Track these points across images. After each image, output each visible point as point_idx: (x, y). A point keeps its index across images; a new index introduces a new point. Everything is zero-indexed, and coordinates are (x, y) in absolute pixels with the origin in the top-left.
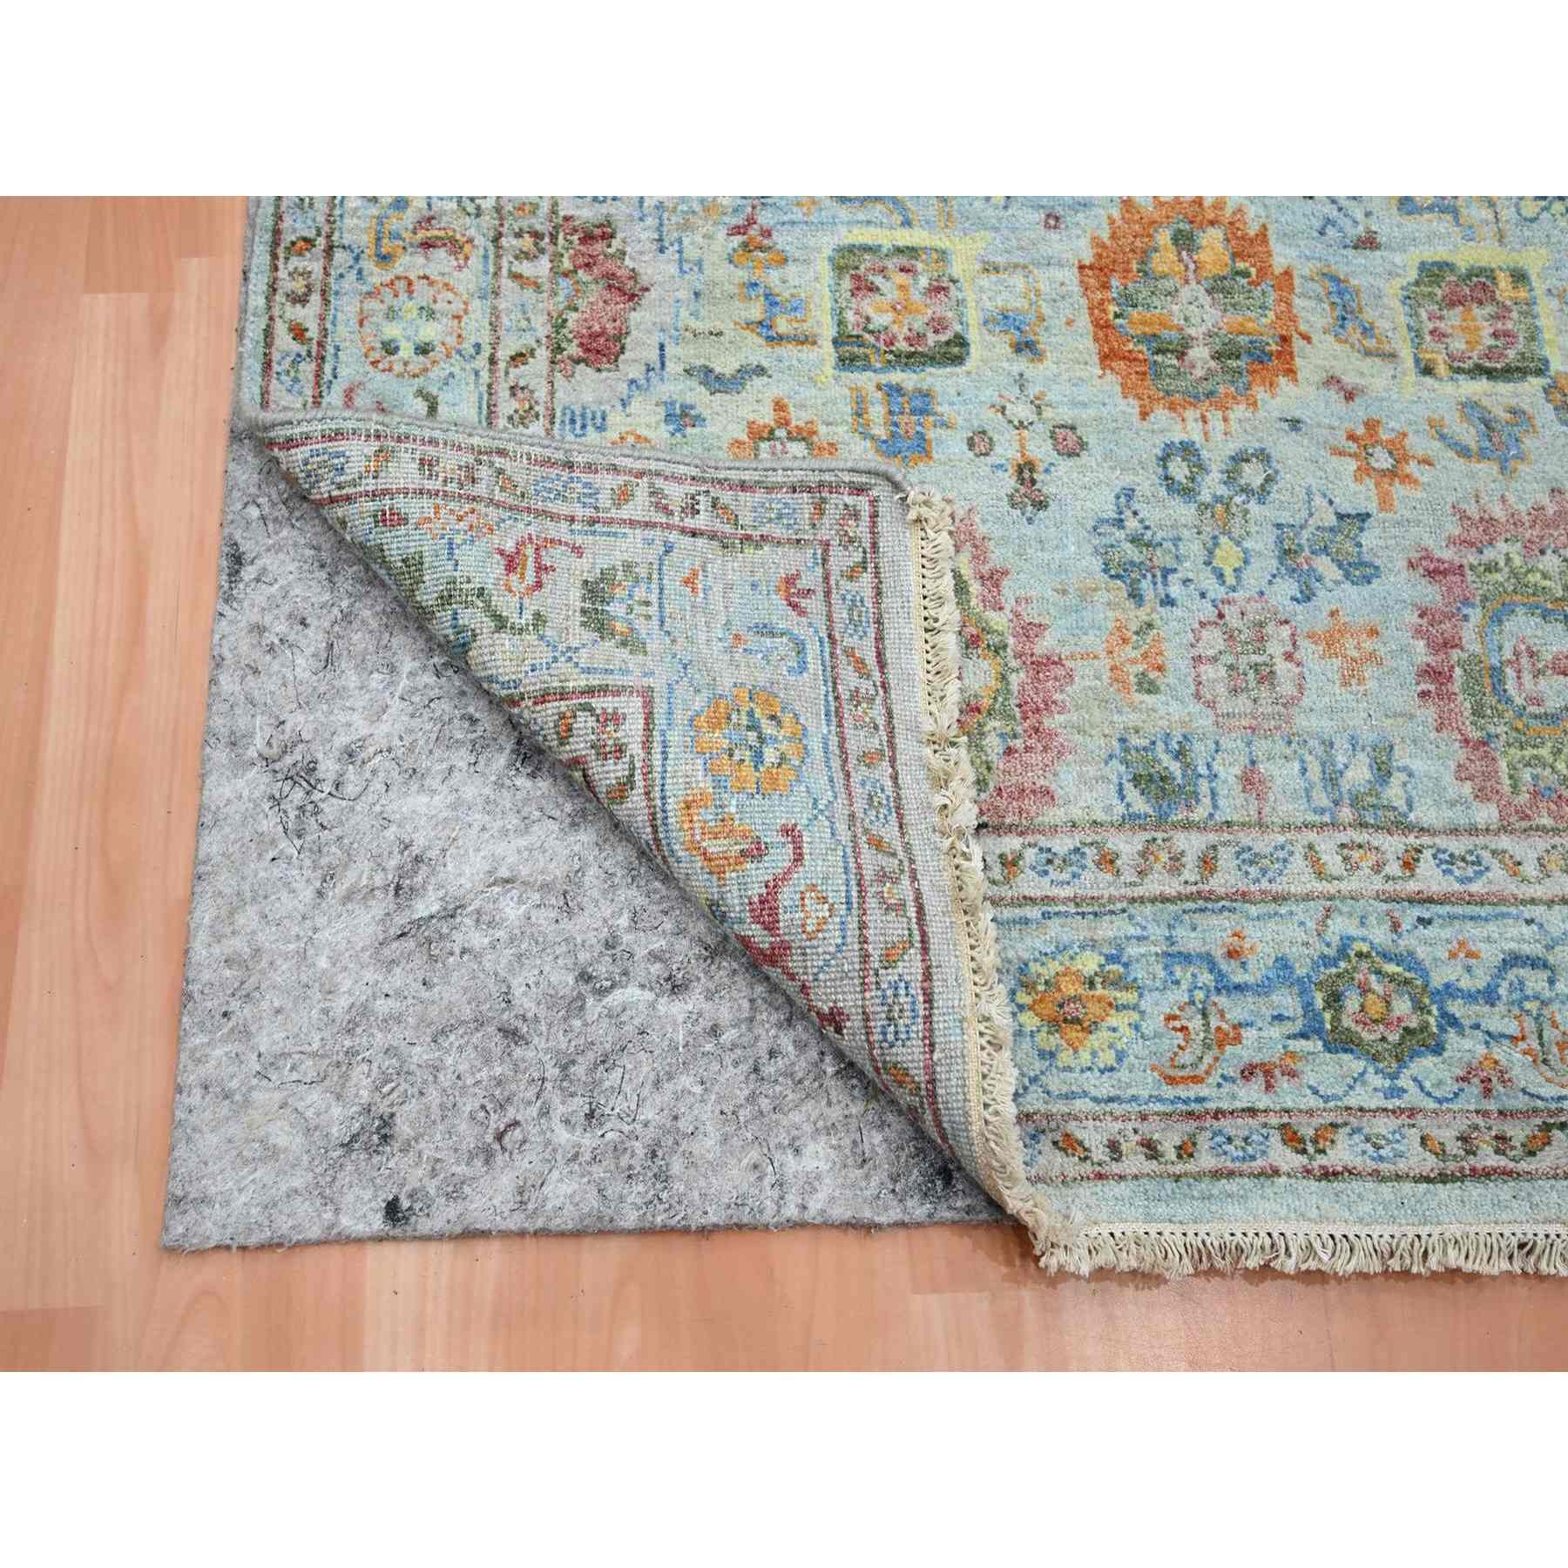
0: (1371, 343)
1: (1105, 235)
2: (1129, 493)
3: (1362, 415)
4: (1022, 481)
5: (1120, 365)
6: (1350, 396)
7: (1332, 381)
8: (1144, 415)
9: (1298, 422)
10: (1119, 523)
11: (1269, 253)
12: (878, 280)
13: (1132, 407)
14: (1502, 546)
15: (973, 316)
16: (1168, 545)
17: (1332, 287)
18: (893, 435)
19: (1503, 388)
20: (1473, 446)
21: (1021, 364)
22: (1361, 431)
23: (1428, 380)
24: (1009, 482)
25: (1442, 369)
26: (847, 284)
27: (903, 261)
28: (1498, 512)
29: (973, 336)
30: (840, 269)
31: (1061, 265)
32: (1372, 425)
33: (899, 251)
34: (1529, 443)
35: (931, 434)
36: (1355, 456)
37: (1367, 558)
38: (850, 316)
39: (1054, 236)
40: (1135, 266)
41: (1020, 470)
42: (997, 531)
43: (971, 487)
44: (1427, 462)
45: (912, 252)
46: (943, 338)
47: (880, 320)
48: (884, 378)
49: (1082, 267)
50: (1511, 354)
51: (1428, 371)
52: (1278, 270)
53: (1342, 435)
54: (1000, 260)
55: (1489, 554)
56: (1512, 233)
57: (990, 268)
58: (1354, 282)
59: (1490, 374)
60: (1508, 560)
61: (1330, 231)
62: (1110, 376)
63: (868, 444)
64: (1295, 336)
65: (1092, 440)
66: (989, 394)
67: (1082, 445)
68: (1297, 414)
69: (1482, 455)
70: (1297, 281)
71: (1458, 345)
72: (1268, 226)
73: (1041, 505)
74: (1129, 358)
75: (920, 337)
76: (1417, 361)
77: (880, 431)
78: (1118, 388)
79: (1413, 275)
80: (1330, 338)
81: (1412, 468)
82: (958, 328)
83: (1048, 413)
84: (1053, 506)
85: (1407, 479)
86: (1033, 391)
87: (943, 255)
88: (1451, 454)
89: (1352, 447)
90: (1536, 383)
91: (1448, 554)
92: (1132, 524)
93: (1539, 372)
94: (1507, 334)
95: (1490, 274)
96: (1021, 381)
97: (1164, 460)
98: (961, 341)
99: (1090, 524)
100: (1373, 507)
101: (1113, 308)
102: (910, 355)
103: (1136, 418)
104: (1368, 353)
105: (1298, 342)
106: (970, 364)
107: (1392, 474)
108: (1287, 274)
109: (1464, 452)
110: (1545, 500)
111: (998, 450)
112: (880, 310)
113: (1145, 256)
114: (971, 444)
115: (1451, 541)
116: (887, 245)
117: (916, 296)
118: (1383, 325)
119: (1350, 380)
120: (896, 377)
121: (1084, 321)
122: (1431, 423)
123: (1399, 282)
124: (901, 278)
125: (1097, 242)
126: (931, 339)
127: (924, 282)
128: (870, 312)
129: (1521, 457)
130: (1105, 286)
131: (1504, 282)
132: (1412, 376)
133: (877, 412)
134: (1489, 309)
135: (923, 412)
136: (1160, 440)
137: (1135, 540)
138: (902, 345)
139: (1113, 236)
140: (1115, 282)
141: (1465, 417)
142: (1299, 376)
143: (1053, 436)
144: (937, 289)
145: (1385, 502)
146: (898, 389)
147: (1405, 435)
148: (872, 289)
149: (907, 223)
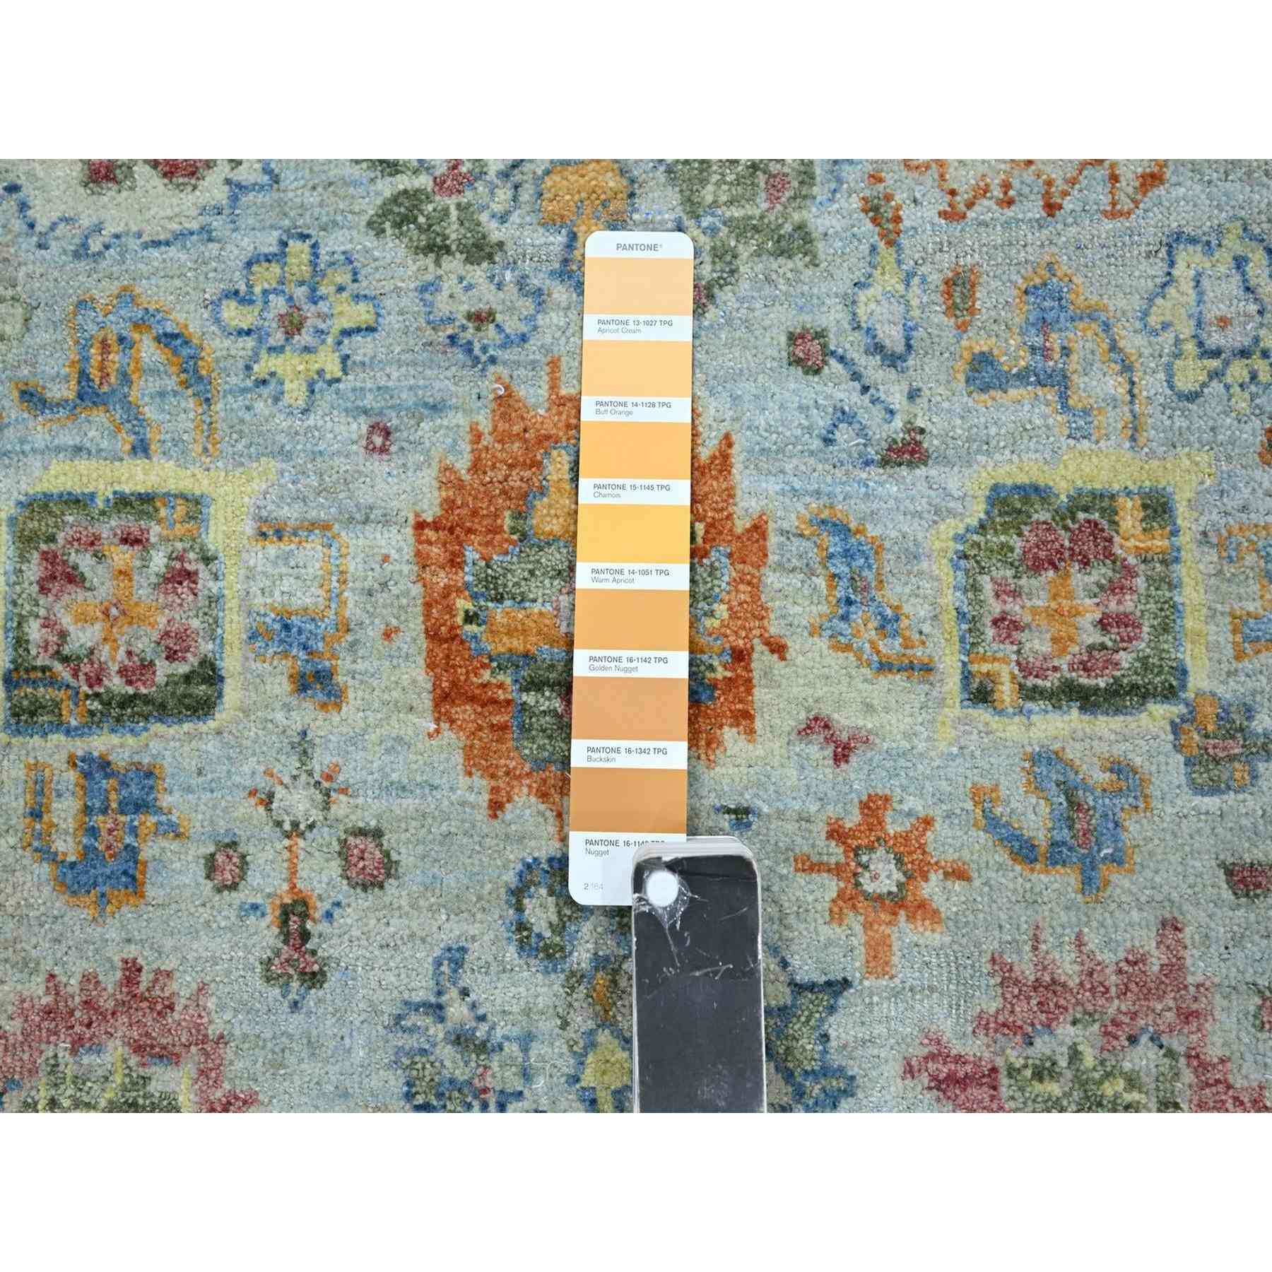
0: (891, 647)
1: (462, 464)
2: (456, 957)
3: (860, 788)
4: (286, 937)
5: (465, 712)
6: (842, 754)
7: (817, 725)
8: (496, 807)
9: (747, 811)
10: (437, 1010)
11: (730, 493)
12: (85, 562)
13: (477, 790)
14: (1067, 1032)
15: (234, 625)
16: (512, 1049)
17: (834, 544)
18: (87, 851)
19: (1106, 725)
20: (1041, 839)
21: (306, 714)
22: (853, 819)
23: (982, 714)
24: (265, 934)
25: (1006, 692)
26: (34, 570)
27: (126, 522)
28: (1068, 967)
29: (230, 664)
30: (25, 540)
31: (386, 521)
32: (873, 807)
33: (122, 502)
34: (1134, 829)
35: (148, 851)
36: (837, 870)
37: (836, 1060)
38: (34, 631)
39: (377, 466)
40: (507, 522)
41: (286, 913)
42: (240, 1026)
43: (204, 946)
44: (959, 873)
45: (144, 503)
46: (183, 669)
47: (83, 637)
48: (79, 747)
49: (420, 526)
50: (1125, 659)
51: (981, 695)
52: (741, 525)
53: (820, 829)
54: (289, 513)
55: (1042, 1045)
56: (1154, 418)
57: (272, 530)
58: (873, 531)
59: (1087, 700)
60: (1075, 1055)
61: (844, 435)
62: (448, 735)
63: (45, 869)
64: (759, 647)
65: (405, 857)
66: (249, 771)
67: (389, 867)
68: (747, 799)
69: (1055, 855)
70: (773, 540)
71: (1038, 644)
72: (734, 437)
73: (314, 979)
74: (485, 700)
75: (147, 666)
76: (967, 677)
77: (66, 846)
78: (458, 758)
79: (977, 511)
80: (822, 644)
81: (932, 888)
82: (207, 647)
83: (341, 806)
84: (333, 979)
85: (923, 910)
86: (320, 761)
87: (195, 506)
88: (1002, 856)
89: (836, 853)
90: (1159, 713)
91: (974, 1047)
92: (457, 1011)
93: (1169, 694)
94: (1123, 620)
95: (1104, 502)
96: (303, 746)
97: (518, 894)
98: (210, 674)
99: (389, 1009)
100: (854, 967)
101: (463, 604)
102: (127, 701)
103: (482, 814)
104: (885, 667)
105: (761, 659)
106: (224, 714)
107: (896, 902)
108: (758, 529)
109: (1024, 852)
110: (1147, 941)
111: (254, 878)
112: (84, 619)
113: (523, 502)
114: (211, 867)
115: (982, 1024)
116: (105, 492)
117: (143, 591)
118: (917, 610)
119: (846, 720)
120: (100, 742)
121: (415, 626)
122: (977, 794)
123: (951, 527)
124: (122, 556)
125: (448, 478)
126: (163, 669)
127: (159, 561)
128: (66, 621)
129: (1117, 860)
130: (455, 562)
131: (1130, 518)
132: (954, 709)
133: (65, 810)
134: (1100, 573)
135: (141, 806)
136: (515, 855)
137: (460, 1039)
138: (116, 684)
139: (475, 467)
140: (471, 554)
141: (1035, 783)
142: (758, 724)
143: (344, 853)
144: (179, 577)
145: (878, 957)
146: (104, 765)
147: (928, 822)
148: (74, 578)
149: (141, 448)
